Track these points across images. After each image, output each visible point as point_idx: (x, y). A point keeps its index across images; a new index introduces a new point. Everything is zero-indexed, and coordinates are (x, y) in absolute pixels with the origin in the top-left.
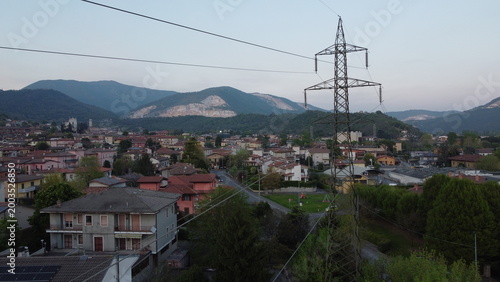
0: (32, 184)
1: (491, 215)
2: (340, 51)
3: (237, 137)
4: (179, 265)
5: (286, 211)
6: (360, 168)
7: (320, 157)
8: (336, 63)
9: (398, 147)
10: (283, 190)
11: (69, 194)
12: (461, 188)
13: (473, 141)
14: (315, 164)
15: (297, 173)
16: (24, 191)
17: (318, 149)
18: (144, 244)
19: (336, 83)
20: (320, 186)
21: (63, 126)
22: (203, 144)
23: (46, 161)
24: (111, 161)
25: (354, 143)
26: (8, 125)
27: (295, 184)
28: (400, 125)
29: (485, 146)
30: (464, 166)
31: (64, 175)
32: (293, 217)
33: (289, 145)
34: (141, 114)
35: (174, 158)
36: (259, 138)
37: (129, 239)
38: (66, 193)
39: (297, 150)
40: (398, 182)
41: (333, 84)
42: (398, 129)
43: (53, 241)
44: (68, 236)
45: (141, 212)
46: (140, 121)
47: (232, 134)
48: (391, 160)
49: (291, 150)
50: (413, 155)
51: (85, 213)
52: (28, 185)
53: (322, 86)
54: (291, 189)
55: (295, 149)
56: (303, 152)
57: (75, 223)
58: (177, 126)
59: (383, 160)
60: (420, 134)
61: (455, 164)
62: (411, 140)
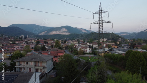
0: (11, 54)
1: (145, 61)
2: (100, 12)
3: (71, 40)
4: (54, 76)
5: (85, 61)
6: (107, 49)
7: (95, 46)
8: (99, 16)
9: (118, 43)
10: (84, 55)
11: (21, 56)
12: (137, 54)
13: (140, 41)
14: (94, 48)
15: (88, 50)
16: (8, 56)
17: (95, 44)
18: (43, 70)
19: (99, 22)
20: (95, 54)
21: (20, 37)
22: (60, 42)
23: (15, 47)
24: (34, 47)
25: (105, 42)
26: (4, 37)
27: (88, 54)
29: (144, 43)
30: (138, 48)
31: (20, 51)
32: (87, 62)
33: (86, 43)
34: (42, 34)
35: (52, 46)
36: (77, 40)
37: (39, 69)
38: (20, 55)
39: (88, 44)
40: (118, 53)
41: (98, 22)
42: (118, 38)
43: (17, 69)
44: (21, 68)
45: (42, 61)
46: (42, 36)
47: (69, 39)
48: (116, 47)
49: (86, 44)
50: (123, 45)
51: (26, 61)
52: (9, 54)
53: (95, 23)
54: (86, 55)
55: (87, 43)
56: (90, 44)
57: (23, 64)
58: (53, 37)
59: (114, 47)
60: (125, 39)
61: (135, 48)
62: (122, 41)
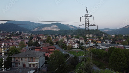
0: (7, 49)
3: (61, 36)
4: (45, 71)
5: (73, 56)
6: (92, 44)
7: (82, 41)
9: (102, 38)
10: (72, 50)
11: (16, 52)
13: (121, 37)
14: (81, 43)
15: (76, 46)
16: (5, 50)
17: (81, 39)
18: (36, 65)
20: (82, 49)
21: (15, 33)
22: (51, 38)
23: (11, 43)
24: (28, 42)
25: (91, 37)
26: (1, 32)
27: (75, 48)
28: (102, 33)
29: (124, 38)
30: (119, 44)
31: (16, 46)
32: (75, 58)
33: (74, 38)
34: (35, 30)
35: (44, 41)
36: (66, 36)
37: (32, 64)
39: (76, 39)
40: (102, 48)
42: (102, 34)
44: (17, 63)
45: (35, 57)
46: (35, 31)
47: (59, 35)
48: (100, 42)
49: (74, 39)
50: (106, 40)
51: (21, 57)
52: (6, 49)
54: (74, 50)
55: (75, 39)
56: (77, 40)
57: (18, 60)
58: (45, 33)
59: (98, 42)
60: (107, 35)
61: (116, 43)
62: (105, 36)
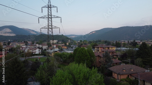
1: (89, 56)
2: (49, 7)
3: (16, 42)
6: (57, 49)
7: (45, 47)
9: (68, 44)
10: (33, 57)
12: (83, 50)
13: (86, 42)
14: (44, 49)
15: (37, 51)
17: (44, 45)
20: (45, 55)
22: (2, 44)
25: (55, 43)
27: (37, 55)
29: (89, 43)
33: (35, 44)
36: (24, 42)
39: (38, 45)
41: (47, 17)
42: (68, 40)
48: (66, 47)
49: (35, 45)
50: (71, 46)
53: (44, 17)
54: (35, 56)
56: (39, 46)
59: (63, 47)
60: (73, 40)
62: (71, 42)
